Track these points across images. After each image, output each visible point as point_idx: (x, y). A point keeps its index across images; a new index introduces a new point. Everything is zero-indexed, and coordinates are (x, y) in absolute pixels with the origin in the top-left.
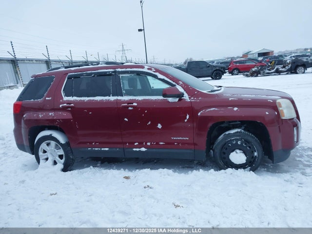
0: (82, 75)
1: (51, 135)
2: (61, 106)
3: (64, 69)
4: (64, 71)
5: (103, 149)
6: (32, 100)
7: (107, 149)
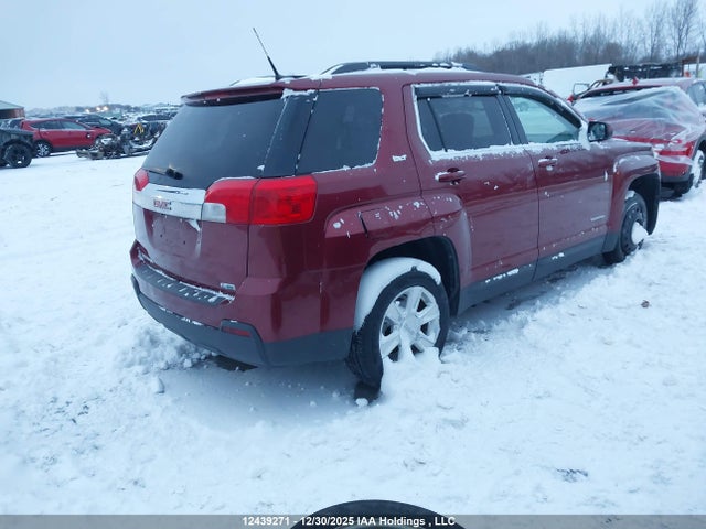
0: (447, 90)
1: (414, 269)
2: (437, 178)
3: (378, 71)
4: (378, 75)
5: (509, 273)
6: (346, 168)
7: (516, 271)
